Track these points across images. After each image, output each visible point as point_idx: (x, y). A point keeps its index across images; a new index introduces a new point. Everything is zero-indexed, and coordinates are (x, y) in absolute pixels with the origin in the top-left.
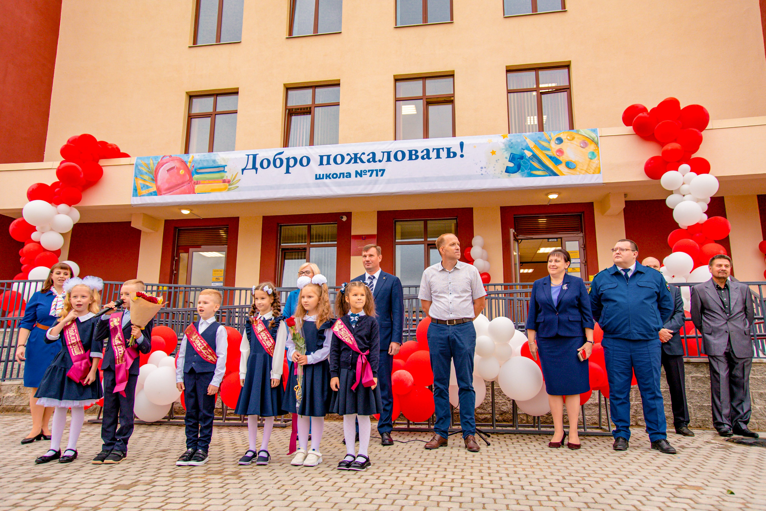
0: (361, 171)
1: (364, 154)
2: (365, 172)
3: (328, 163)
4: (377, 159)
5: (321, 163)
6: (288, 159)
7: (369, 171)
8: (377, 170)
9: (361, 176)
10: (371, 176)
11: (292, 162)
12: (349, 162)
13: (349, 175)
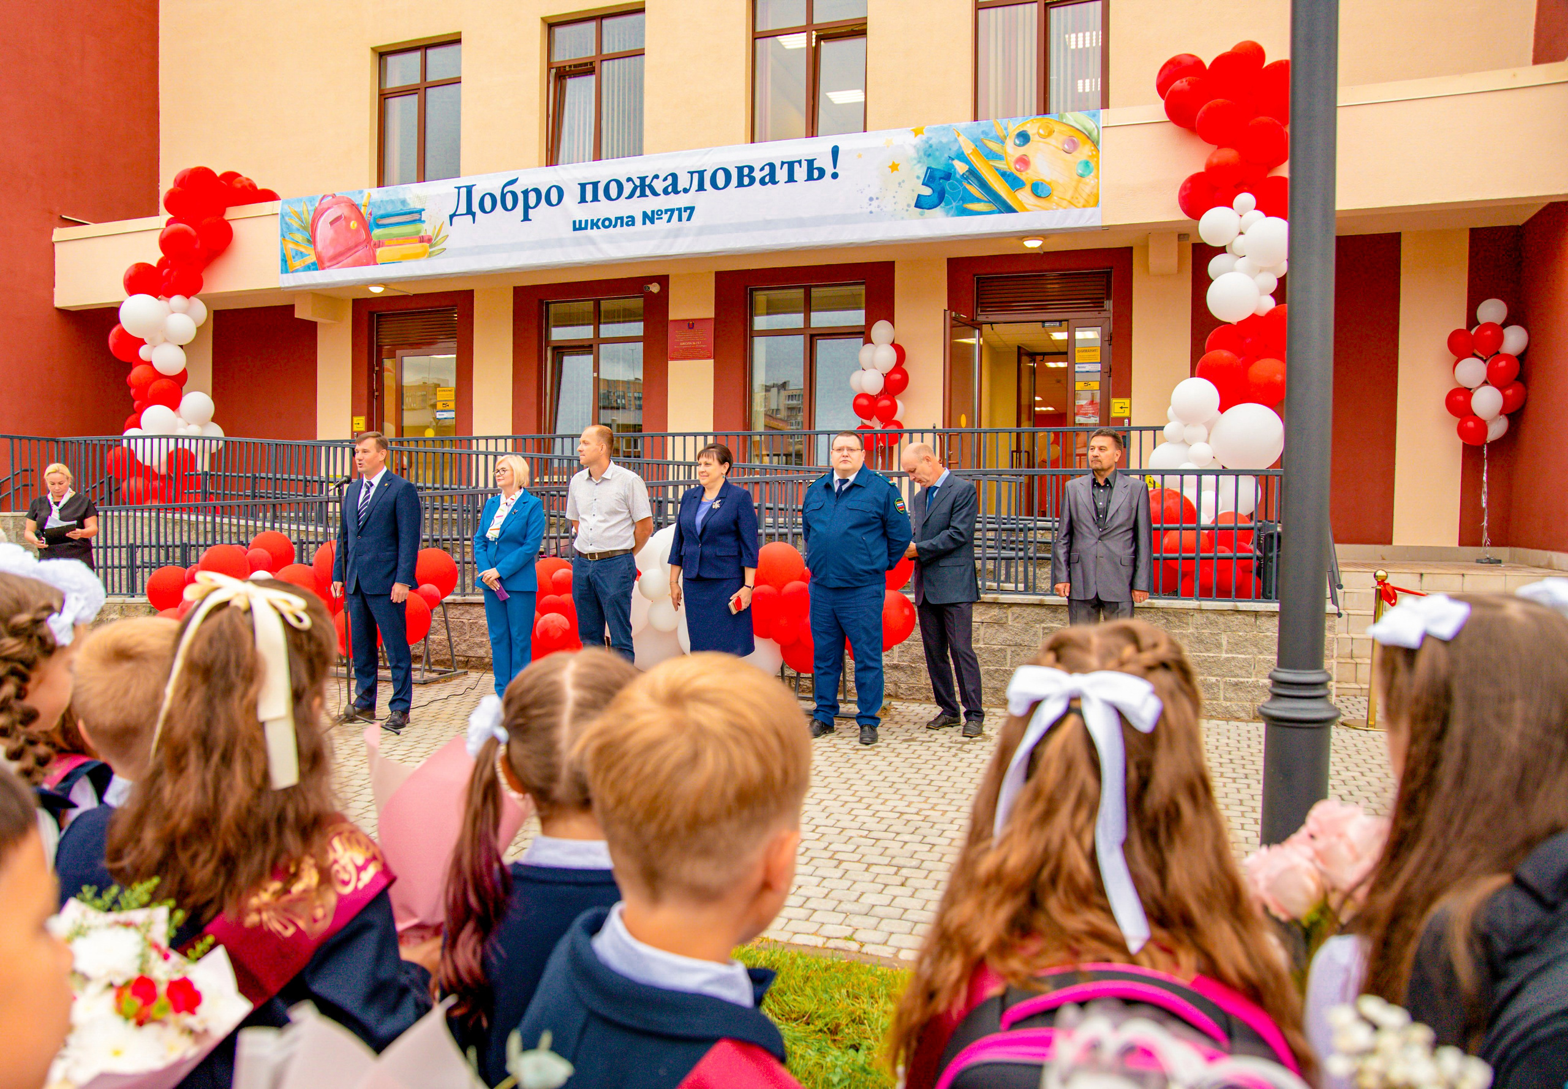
0: (653, 212)
1: (656, 177)
2: (660, 213)
3: (595, 199)
4: (680, 188)
5: (583, 200)
6: (526, 193)
7: (666, 211)
8: (679, 210)
9: (652, 222)
10: (669, 221)
11: (532, 197)
12: (631, 196)
13: (631, 221)
